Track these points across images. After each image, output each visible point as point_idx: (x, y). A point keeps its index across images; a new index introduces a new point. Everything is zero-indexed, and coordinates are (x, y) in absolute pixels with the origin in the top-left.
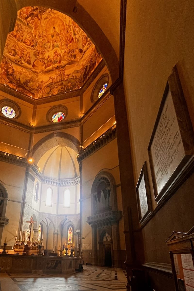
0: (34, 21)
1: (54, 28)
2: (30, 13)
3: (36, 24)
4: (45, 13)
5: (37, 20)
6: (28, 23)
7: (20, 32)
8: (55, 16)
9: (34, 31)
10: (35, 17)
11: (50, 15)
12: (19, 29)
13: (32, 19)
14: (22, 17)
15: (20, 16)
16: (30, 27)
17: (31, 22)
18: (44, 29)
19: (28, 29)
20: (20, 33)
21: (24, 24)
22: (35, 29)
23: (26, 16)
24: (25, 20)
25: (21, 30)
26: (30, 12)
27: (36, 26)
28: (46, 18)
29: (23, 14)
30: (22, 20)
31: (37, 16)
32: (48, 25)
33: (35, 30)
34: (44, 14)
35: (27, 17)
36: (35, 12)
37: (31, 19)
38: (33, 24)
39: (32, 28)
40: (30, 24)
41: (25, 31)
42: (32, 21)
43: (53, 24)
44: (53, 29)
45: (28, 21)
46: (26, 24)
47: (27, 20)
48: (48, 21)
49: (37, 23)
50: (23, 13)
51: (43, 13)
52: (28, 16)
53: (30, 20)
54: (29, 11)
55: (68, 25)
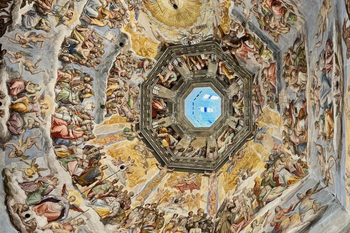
0: (230, 28)
1: (175, 6)
2: (239, 46)
3: (226, 21)
4: (206, 37)
5: (225, 29)
6: (242, 27)
7: (263, 12)
8: (178, 30)
9: (230, 5)
10: (229, 34)
11: (191, 32)
12: (265, 19)
13: (235, 33)
14: (258, 43)
15: (263, 46)
16: (237, 17)
17: (237, 27)
18: (204, 5)
19: (243, 13)
20: (262, 9)
21: (253, 28)
22: (227, 10)
23: (247, 42)
24: (249, 35)
25: (260, 14)
26: (238, 48)
27: (226, 16)
28: (201, 27)
29: (253, 49)
30: (257, 37)
31: (224, 35)
32: (194, 13)
33: (227, 6)
34: (209, 36)
35: (245, 39)
36: (229, 44)
37: (237, 32)
38: (232, 20)
39: (233, 12)
40: (240, 23)
41: (251, 10)
42: (234, 28)
43: (179, 14)
44: (177, 4)
45: (244, 32)
46: (247, 27)
47: (246, 34)
48: (196, 21)
49: (223, 22)
50: (255, 50)
51: (212, 38)
52: (242, 42)
53: (239, 32)
54: (240, 49)
55: (140, 11)
